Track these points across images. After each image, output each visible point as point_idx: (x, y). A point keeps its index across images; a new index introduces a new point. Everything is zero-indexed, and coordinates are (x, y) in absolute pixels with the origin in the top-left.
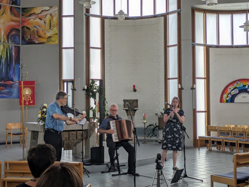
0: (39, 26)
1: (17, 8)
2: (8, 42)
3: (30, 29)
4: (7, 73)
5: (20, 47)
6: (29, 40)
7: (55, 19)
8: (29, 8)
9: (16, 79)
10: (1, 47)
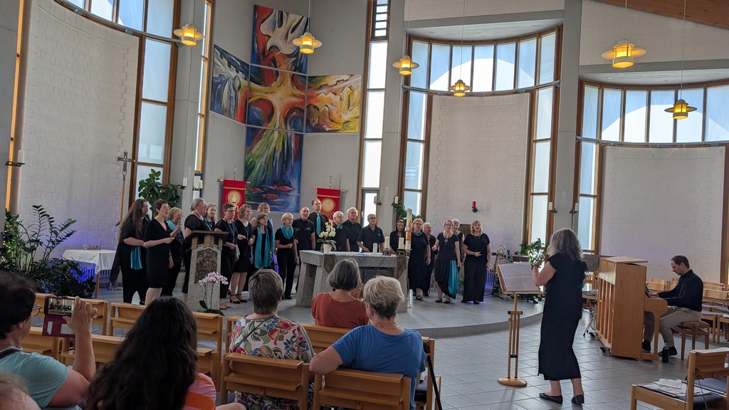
0: (332, 105)
1: (301, 77)
2: (286, 128)
3: (318, 109)
4: (282, 173)
5: (302, 135)
6: (317, 125)
7: (357, 94)
8: (319, 77)
9: (294, 183)
10: (275, 135)
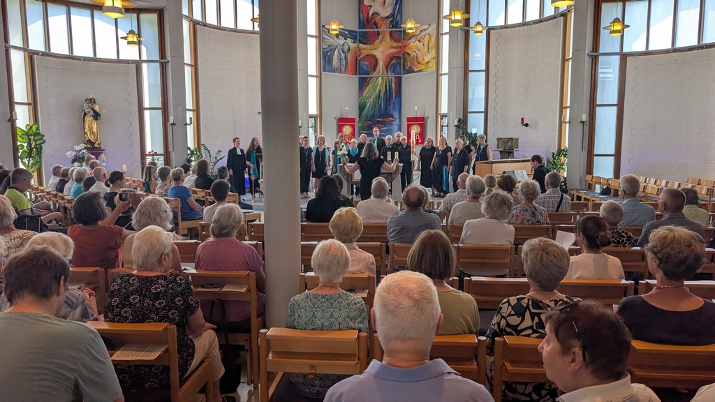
0: (418, 50)
1: (398, 33)
2: (388, 74)
3: (410, 55)
4: (386, 108)
5: (401, 77)
6: (409, 68)
7: (433, 39)
9: (396, 115)
10: (380, 80)
